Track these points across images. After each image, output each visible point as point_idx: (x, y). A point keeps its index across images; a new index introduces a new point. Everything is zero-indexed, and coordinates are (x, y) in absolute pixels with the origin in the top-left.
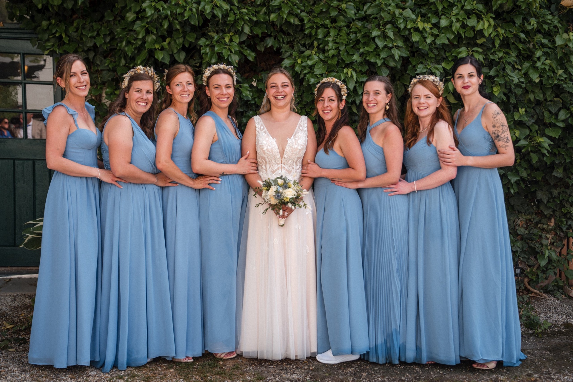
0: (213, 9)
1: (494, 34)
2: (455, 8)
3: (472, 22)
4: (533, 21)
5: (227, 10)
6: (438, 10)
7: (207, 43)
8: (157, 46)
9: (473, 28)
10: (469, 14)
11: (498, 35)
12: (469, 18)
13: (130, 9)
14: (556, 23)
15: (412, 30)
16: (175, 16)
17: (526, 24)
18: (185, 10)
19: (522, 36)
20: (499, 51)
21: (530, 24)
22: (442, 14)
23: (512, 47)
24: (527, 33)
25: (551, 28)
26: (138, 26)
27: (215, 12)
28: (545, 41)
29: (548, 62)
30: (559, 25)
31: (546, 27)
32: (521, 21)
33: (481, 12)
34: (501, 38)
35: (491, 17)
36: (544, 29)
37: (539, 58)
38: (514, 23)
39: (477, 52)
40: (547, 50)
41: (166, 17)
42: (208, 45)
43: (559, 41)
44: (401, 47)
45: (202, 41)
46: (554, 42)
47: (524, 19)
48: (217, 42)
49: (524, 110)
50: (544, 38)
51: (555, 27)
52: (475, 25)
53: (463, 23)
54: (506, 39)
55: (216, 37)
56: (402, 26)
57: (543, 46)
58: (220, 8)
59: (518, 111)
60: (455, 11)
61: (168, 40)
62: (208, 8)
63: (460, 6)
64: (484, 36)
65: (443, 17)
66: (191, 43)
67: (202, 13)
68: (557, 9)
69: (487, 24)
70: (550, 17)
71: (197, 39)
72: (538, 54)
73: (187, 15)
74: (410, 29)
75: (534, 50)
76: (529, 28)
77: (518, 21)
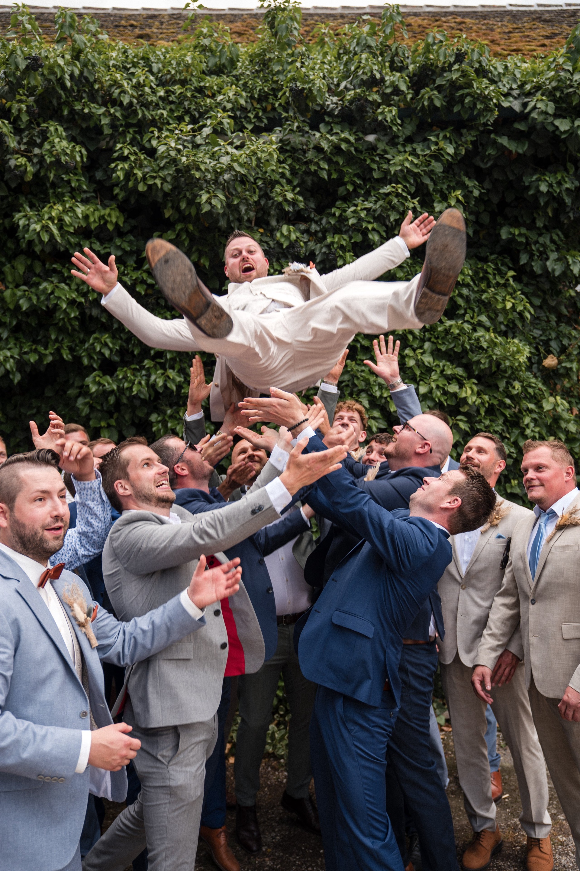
0: (166, 381)
1: (479, 401)
2: (433, 373)
3: (453, 388)
4: (517, 385)
5: (180, 382)
6: (415, 375)
7: (159, 419)
8: (103, 424)
9: (455, 395)
10: (450, 379)
11: (483, 403)
12: (449, 384)
13: (73, 383)
14: (540, 385)
15: (388, 399)
16: (121, 390)
17: (510, 389)
18: (134, 384)
19: (508, 401)
20: (485, 419)
21: (514, 388)
22: (421, 380)
23: (498, 413)
24: (511, 397)
25: (537, 391)
26: (80, 402)
27: (168, 385)
28: (531, 406)
29: (537, 429)
30: (544, 388)
31: (530, 390)
32: (504, 385)
33: (461, 376)
34: (487, 405)
35: (474, 383)
36: (530, 393)
37: (527, 426)
38: (497, 388)
39: (461, 420)
40: (535, 416)
41: (112, 391)
42: (159, 422)
43: (547, 406)
44: (379, 418)
45: (154, 417)
46: (541, 407)
47: (507, 383)
48: (171, 417)
49: (516, 482)
50: (530, 402)
51: (540, 390)
52: (458, 391)
53: (444, 389)
54: (491, 406)
55: (169, 412)
56: (378, 394)
57: (531, 411)
58: (173, 380)
59: (510, 482)
60: (434, 376)
61: (115, 415)
62: (160, 383)
63: (438, 371)
64: (467, 404)
65: (421, 383)
66: (140, 419)
67: (153, 386)
68: (539, 370)
69: (469, 392)
70: (533, 380)
71: (149, 414)
72: (527, 420)
73: (135, 390)
74: (386, 398)
75: (520, 415)
76: (515, 392)
77: (502, 385)
